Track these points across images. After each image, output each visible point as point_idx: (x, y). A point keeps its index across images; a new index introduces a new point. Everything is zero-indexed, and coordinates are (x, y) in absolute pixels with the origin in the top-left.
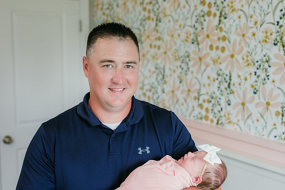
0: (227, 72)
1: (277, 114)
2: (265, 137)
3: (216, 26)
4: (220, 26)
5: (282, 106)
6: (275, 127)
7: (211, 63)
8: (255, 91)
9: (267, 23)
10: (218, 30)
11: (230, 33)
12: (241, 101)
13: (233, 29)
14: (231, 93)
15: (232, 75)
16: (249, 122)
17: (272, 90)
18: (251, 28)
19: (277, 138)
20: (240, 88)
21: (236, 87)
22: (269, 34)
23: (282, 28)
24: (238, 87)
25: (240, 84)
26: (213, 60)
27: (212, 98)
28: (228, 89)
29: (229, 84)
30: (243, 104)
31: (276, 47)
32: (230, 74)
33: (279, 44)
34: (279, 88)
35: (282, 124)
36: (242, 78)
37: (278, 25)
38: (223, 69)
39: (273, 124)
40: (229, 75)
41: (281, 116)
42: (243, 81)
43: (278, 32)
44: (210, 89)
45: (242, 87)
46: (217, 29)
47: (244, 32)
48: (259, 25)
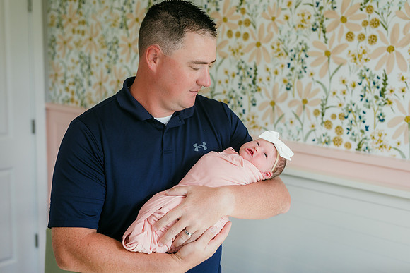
0: (252, 65)
1: (316, 113)
2: (301, 141)
3: (237, 7)
4: (242, 6)
5: (321, 103)
6: (313, 128)
7: (230, 53)
8: (288, 87)
9: (304, 4)
10: (240, 11)
11: (256, 16)
12: (270, 100)
13: (260, 10)
14: (256, 91)
15: (258, 68)
16: (280, 125)
17: (310, 84)
18: (283, 9)
19: (316, 141)
20: (269, 84)
21: (263, 83)
22: (306, 17)
23: (323, 11)
24: (266, 83)
25: (268, 79)
26: (233, 50)
27: (231, 98)
28: (253, 86)
29: (255, 79)
30: (273, 104)
31: (315, 33)
32: (255, 67)
33: (318, 29)
34: (318, 82)
35: (322, 125)
36: (272, 71)
37: (317, 6)
38: (246, 61)
39: (311, 125)
40: (254, 69)
41: (320, 115)
42: (273, 75)
43: (318, 15)
44: (227, 87)
45: (272, 82)
46: (237, 11)
47: (275, 15)
48: (293, 7)
